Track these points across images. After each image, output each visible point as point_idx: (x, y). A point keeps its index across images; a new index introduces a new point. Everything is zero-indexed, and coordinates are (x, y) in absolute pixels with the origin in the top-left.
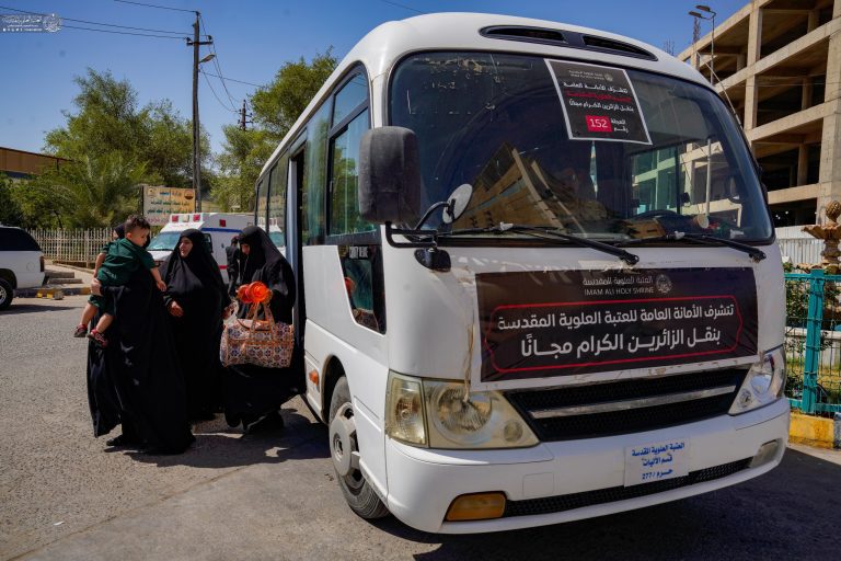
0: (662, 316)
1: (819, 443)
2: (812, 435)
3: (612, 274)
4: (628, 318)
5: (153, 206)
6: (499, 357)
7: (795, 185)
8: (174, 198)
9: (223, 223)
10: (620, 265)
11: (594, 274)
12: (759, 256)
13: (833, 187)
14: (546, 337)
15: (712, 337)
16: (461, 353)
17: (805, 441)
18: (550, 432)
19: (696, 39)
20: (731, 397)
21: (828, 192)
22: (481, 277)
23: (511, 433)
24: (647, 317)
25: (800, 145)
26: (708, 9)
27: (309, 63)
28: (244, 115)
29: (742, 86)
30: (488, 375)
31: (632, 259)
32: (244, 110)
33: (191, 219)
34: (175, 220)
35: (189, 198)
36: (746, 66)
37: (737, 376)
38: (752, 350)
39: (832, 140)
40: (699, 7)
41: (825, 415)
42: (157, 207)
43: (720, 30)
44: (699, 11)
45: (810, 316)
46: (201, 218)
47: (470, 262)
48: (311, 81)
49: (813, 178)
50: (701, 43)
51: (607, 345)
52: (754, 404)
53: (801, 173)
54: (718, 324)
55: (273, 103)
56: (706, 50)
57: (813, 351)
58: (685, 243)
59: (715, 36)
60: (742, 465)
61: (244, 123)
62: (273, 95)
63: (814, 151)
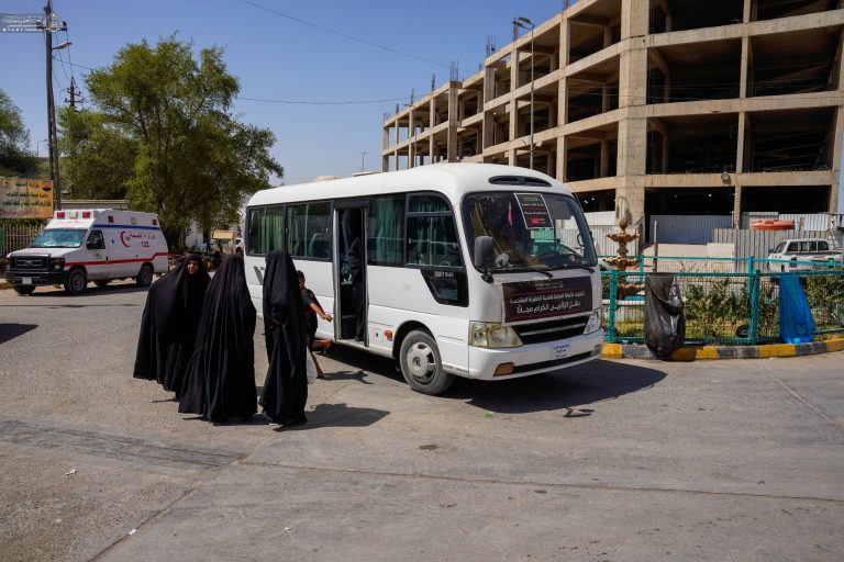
0: (561, 297)
1: (616, 356)
2: (613, 353)
3: (545, 281)
4: (550, 298)
5: (10, 198)
6: (511, 314)
7: (599, 177)
8: (31, 190)
9: (111, 219)
10: (546, 278)
11: (539, 282)
12: (592, 271)
13: (627, 181)
14: (525, 306)
15: (577, 304)
16: (498, 313)
17: (610, 356)
18: (527, 341)
19: (515, 38)
20: (584, 328)
21: (624, 184)
22: (504, 285)
23: (515, 341)
24: (556, 297)
25: (602, 141)
26: (528, 21)
27: (153, 46)
28: (72, 94)
29: (555, 85)
30: (507, 320)
31: (551, 276)
32: (72, 88)
33: (80, 215)
34: (61, 216)
35: (47, 189)
36: (558, 68)
37: (585, 319)
38: (590, 309)
39: (625, 141)
40: (520, 19)
41: (618, 342)
42: (13, 199)
43: (538, 31)
44: (520, 22)
45: (611, 293)
46: (92, 215)
47: (500, 279)
48: (156, 67)
49: (612, 172)
50: (521, 42)
51: (544, 308)
52: (592, 330)
53: (604, 165)
54: (579, 299)
55: (116, 87)
56: (526, 48)
57: (613, 311)
58: (569, 268)
59: (535, 36)
60: (588, 354)
61: (73, 102)
62: (116, 78)
63: (613, 145)
